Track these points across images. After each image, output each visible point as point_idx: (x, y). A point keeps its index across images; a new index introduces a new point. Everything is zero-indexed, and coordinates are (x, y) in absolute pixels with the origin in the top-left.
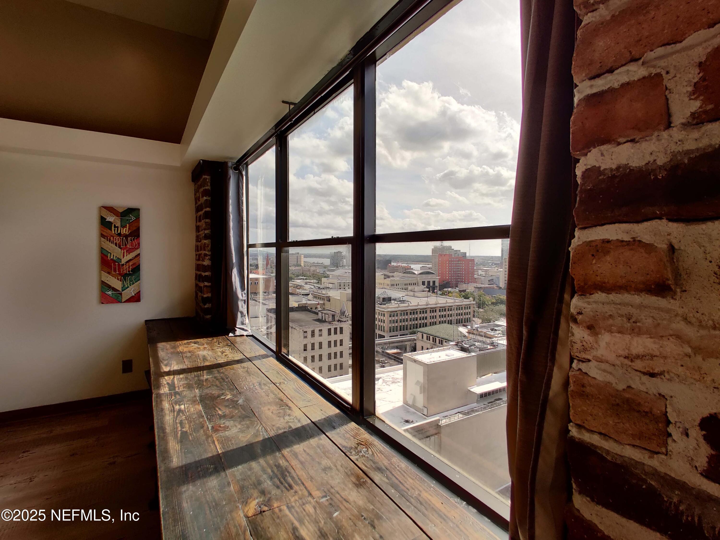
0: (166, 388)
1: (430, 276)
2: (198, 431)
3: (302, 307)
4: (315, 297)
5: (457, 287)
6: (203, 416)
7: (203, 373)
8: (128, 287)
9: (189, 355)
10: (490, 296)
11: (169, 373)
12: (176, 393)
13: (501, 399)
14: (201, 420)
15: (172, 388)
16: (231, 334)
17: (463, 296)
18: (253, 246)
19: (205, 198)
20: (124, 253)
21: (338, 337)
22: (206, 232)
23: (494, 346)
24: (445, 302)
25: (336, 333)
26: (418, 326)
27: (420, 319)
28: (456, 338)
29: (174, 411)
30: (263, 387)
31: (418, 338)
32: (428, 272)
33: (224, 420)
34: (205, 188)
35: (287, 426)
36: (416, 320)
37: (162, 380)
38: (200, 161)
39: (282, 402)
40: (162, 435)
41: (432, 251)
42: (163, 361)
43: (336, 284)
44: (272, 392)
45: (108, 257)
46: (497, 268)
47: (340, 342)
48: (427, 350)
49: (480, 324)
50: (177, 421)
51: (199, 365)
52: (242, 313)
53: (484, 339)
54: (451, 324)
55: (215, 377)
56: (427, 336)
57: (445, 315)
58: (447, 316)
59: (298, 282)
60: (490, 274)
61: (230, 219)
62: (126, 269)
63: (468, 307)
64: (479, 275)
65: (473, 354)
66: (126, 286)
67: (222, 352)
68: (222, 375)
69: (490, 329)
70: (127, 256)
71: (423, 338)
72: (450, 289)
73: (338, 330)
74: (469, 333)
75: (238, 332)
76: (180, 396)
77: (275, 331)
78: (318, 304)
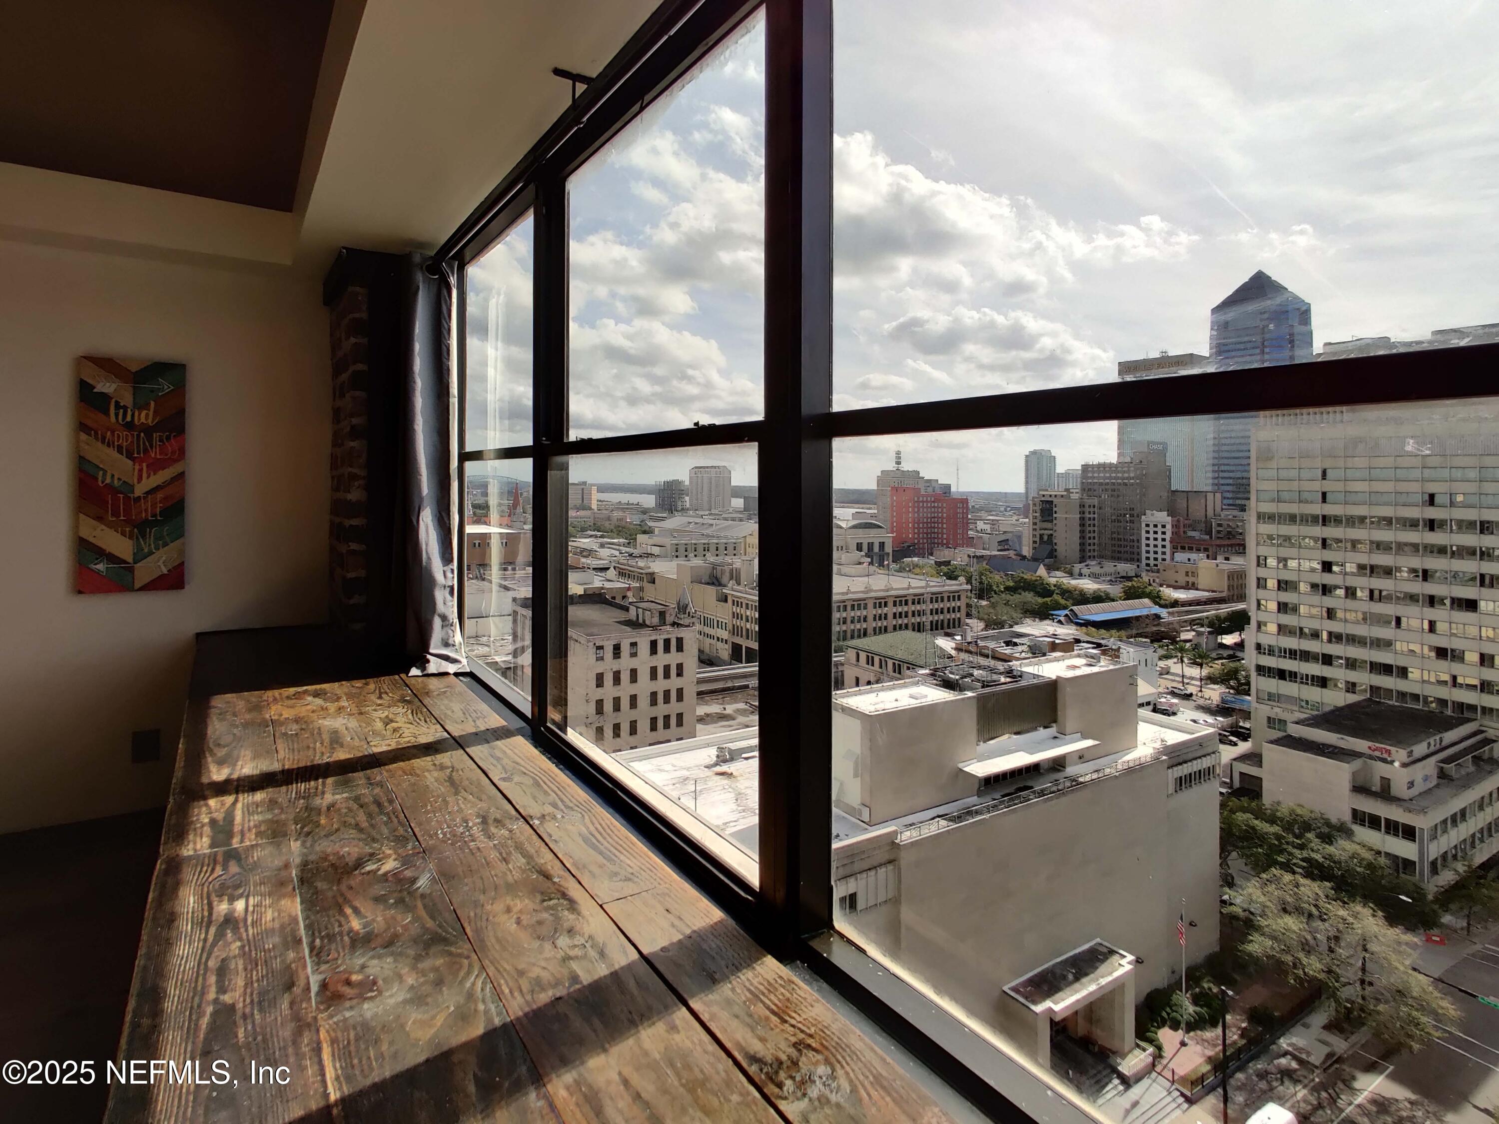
0: (205, 839)
1: (873, 532)
2: (273, 1003)
3: (594, 594)
4: (622, 574)
5: (932, 554)
6: (300, 940)
7: (324, 784)
8: (151, 553)
9: (294, 728)
10: (1002, 574)
11: (222, 788)
12: (233, 855)
13: (1032, 787)
14: (291, 955)
15: (221, 836)
16: (414, 671)
17: (945, 575)
18: (477, 456)
19: (353, 340)
20: (141, 470)
21: (673, 658)
22: (355, 421)
23: (1014, 677)
24: (906, 586)
25: (667, 649)
26: (849, 635)
27: (852, 622)
28: (930, 661)
29: (210, 923)
30: (493, 830)
31: (848, 660)
32: (871, 524)
33: (363, 955)
34: (351, 316)
35: (565, 972)
36: (844, 623)
37: (196, 811)
38: (341, 252)
39: (549, 884)
40: (146, 1022)
41: (878, 481)
42: (216, 750)
43: (669, 547)
44: (519, 847)
45: (96, 479)
46: (1015, 517)
47: (677, 669)
48: (869, 687)
49: (982, 630)
50: (211, 963)
51: (318, 760)
52: (444, 618)
53: (992, 663)
54: (919, 631)
55: (357, 799)
56: (868, 656)
57: (906, 613)
58: (910, 614)
59: (584, 542)
60: (1002, 529)
61: (414, 390)
62: (146, 510)
63: (955, 596)
64: (977, 531)
65: (970, 694)
66: (146, 550)
67: (387, 721)
68: (377, 790)
69: (1005, 642)
70: (148, 477)
71: (858, 660)
72: (916, 559)
73: (673, 643)
74: (958, 649)
75: (434, 666)
76: (241, 866)
77: (530, 661)
78: (629, 589)
